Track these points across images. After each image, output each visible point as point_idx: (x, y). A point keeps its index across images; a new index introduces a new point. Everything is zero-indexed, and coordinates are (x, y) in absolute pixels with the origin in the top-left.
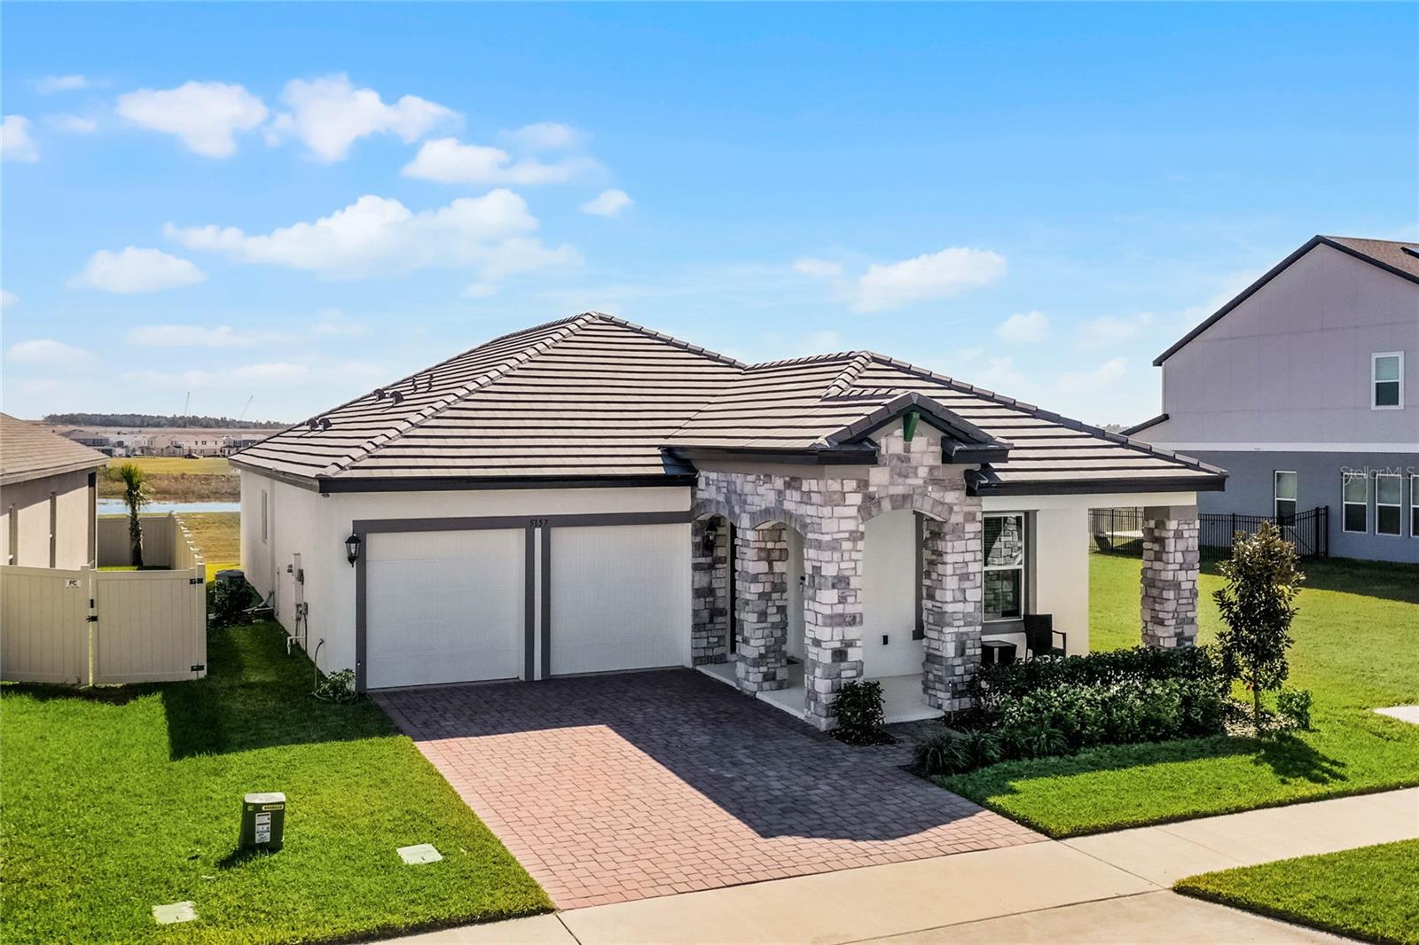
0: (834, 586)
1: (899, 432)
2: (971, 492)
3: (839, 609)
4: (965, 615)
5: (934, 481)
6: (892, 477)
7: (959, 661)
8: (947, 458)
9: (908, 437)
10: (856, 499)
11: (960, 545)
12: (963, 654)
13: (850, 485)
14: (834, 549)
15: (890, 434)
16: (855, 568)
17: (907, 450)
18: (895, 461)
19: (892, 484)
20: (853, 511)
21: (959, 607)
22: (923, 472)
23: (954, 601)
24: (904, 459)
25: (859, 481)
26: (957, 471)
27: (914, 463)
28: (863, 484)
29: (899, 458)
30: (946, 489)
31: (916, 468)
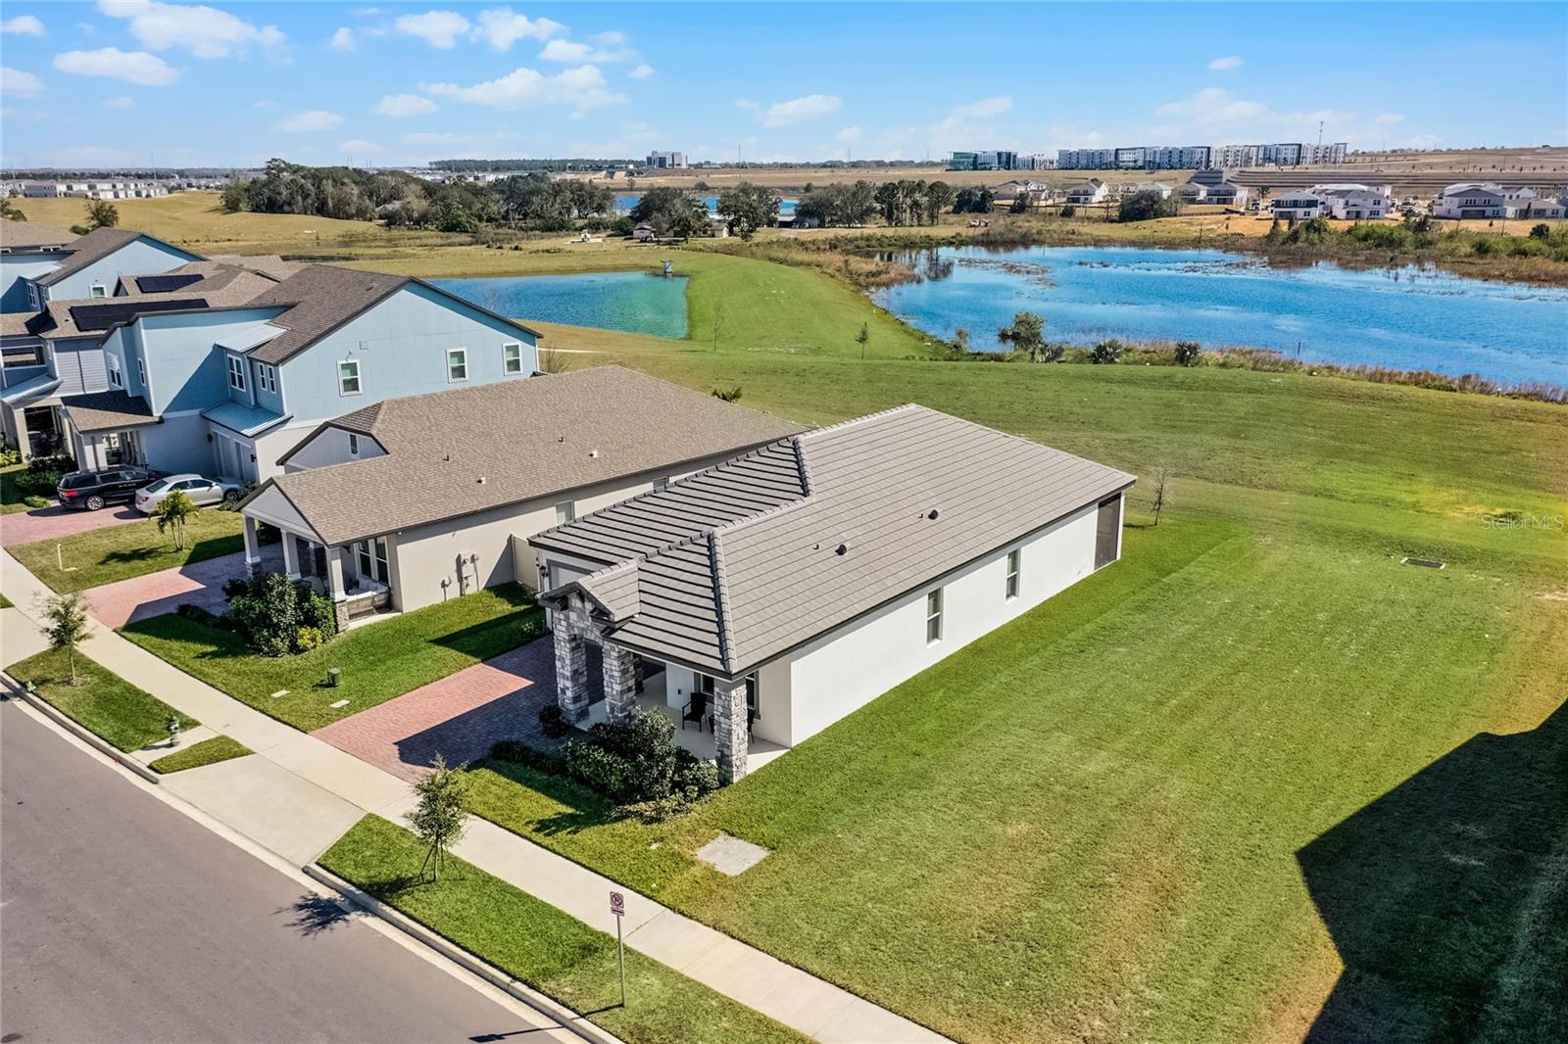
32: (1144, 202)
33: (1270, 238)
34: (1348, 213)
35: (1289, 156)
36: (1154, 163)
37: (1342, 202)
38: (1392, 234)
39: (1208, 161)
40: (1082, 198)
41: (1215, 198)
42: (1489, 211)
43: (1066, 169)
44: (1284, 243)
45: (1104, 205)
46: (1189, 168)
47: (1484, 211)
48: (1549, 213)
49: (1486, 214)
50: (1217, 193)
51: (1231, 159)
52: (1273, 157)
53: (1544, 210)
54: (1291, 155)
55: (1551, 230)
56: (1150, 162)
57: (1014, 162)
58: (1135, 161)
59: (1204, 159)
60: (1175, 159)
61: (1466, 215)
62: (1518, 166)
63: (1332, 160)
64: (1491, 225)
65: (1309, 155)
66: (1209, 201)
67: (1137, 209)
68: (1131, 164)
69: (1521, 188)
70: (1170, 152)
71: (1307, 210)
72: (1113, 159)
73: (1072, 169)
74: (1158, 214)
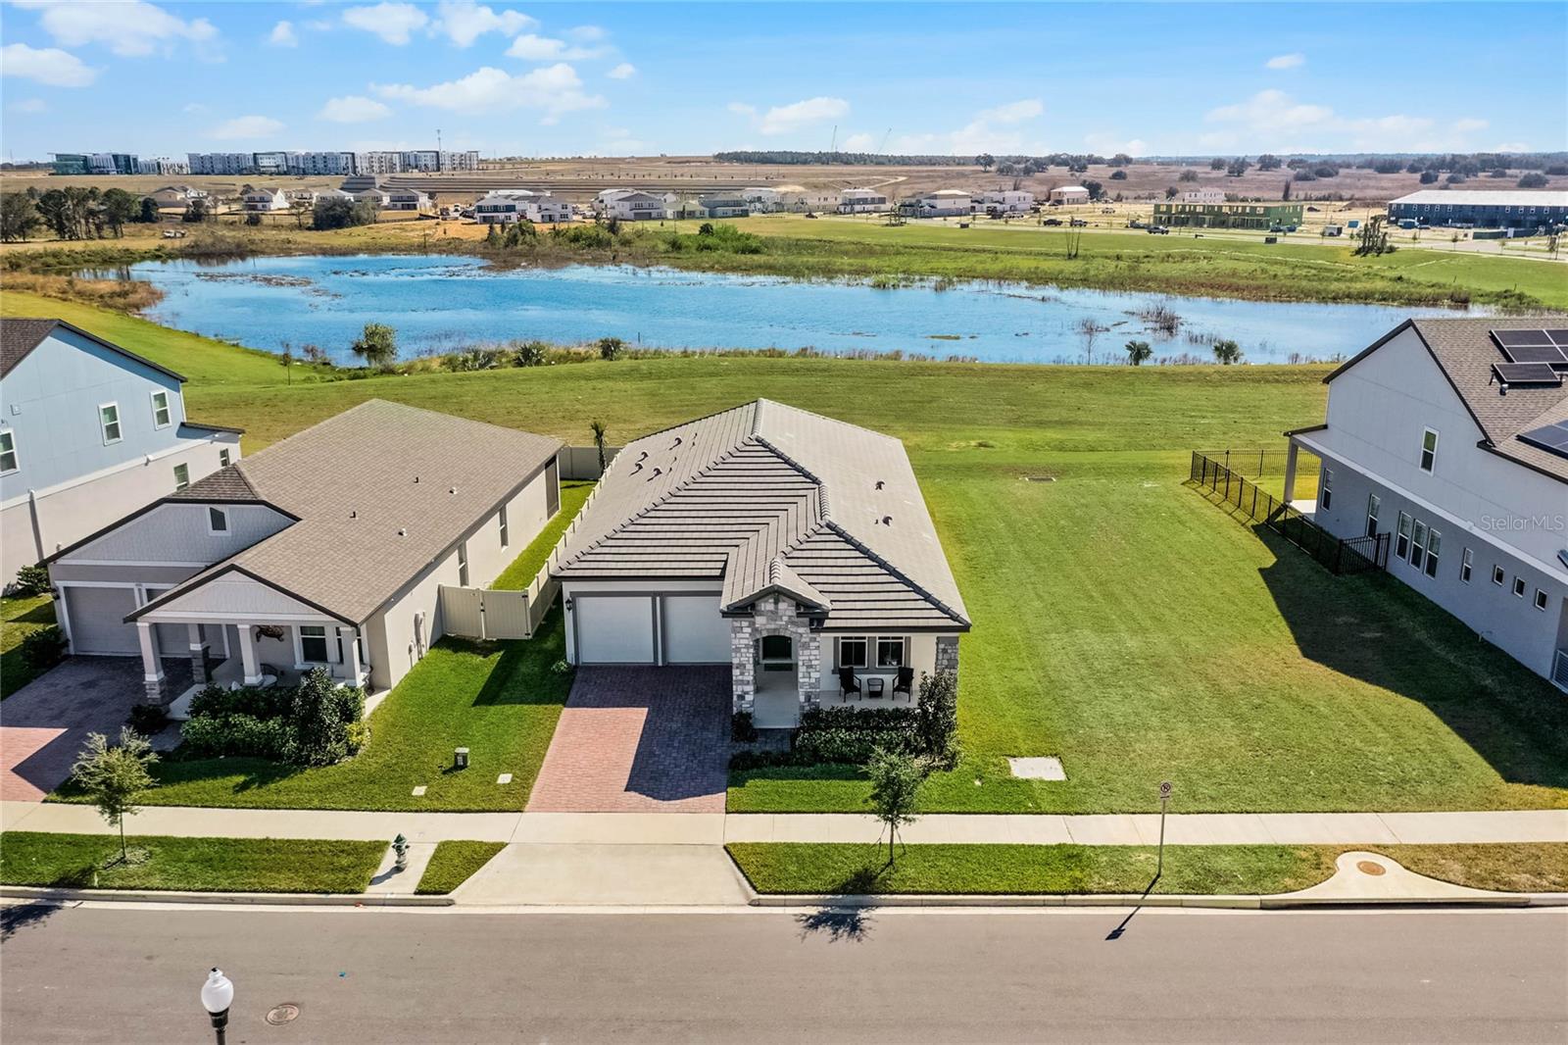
0: (737, 668)
1: (772, 601)
2: (812, 631)
3: (740, 678)
4: (810, 684)
5: (793, 623)
6: (768, 620)
7: (807, 704)
8: (799, 615)
9: (776, 602)
10: (749, 630)
11: (807, 652)
12: (809, 700)
13: (745, 624)
14: (736, 652)
15: (767, 601)
16: (748, 661)
17: (777, 608)
18: (769, 614)
19: (768, 623)
20: (747, 635)
21: (807, 680)
22: (785, 618)
23: (804, 677)
24: (775, 612)
25: (750, 622)
26: (806, 620)
27: (780, 614)
28: (752, 625)
29: (772, 612)
30: (798, 626)
31: (781, 617)
32: (338, 209)
33: (491, 239)
34: (543, 216)
35: (429, 164)
36: (298, 168)
37: (535, 207)
38: (598, 235)
39: (355, 167)
40: (260, 205)
41: (399, 204)
42: (654, 213)
43: (202, 174)
44: (506, 246)
45: (294, 211)
46: (337, 174)
47: (650, 213)
48: (698, 214)
49: (653, 216)
50: (400, 199)
51: (376, 165)
52: (413, 163)
53: (694, 212)
54: (431, 163)
55: (714, 227)
56: (293, 167)
57: (136, 166)
58: (277, 166)
59: (350, 165)
60: (320, 165)
61: (639, 217)
62: (631, 174)
63: (468, 167)
64: (662, 225)
65: (446, 162)
66: (394, 207)
67: (332, 216)
68: (273, 169)
69: (666, 194)
70: (314, 157)
71: (507, 214)
72: (252, 164)
73: (208, 174)
74: (358, 221)
